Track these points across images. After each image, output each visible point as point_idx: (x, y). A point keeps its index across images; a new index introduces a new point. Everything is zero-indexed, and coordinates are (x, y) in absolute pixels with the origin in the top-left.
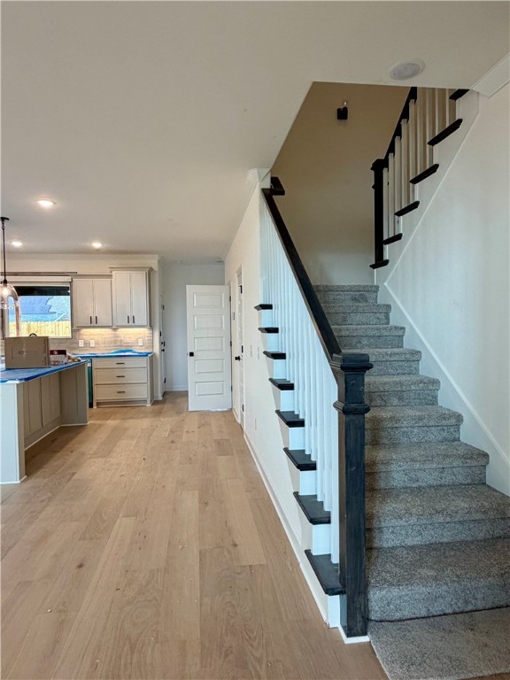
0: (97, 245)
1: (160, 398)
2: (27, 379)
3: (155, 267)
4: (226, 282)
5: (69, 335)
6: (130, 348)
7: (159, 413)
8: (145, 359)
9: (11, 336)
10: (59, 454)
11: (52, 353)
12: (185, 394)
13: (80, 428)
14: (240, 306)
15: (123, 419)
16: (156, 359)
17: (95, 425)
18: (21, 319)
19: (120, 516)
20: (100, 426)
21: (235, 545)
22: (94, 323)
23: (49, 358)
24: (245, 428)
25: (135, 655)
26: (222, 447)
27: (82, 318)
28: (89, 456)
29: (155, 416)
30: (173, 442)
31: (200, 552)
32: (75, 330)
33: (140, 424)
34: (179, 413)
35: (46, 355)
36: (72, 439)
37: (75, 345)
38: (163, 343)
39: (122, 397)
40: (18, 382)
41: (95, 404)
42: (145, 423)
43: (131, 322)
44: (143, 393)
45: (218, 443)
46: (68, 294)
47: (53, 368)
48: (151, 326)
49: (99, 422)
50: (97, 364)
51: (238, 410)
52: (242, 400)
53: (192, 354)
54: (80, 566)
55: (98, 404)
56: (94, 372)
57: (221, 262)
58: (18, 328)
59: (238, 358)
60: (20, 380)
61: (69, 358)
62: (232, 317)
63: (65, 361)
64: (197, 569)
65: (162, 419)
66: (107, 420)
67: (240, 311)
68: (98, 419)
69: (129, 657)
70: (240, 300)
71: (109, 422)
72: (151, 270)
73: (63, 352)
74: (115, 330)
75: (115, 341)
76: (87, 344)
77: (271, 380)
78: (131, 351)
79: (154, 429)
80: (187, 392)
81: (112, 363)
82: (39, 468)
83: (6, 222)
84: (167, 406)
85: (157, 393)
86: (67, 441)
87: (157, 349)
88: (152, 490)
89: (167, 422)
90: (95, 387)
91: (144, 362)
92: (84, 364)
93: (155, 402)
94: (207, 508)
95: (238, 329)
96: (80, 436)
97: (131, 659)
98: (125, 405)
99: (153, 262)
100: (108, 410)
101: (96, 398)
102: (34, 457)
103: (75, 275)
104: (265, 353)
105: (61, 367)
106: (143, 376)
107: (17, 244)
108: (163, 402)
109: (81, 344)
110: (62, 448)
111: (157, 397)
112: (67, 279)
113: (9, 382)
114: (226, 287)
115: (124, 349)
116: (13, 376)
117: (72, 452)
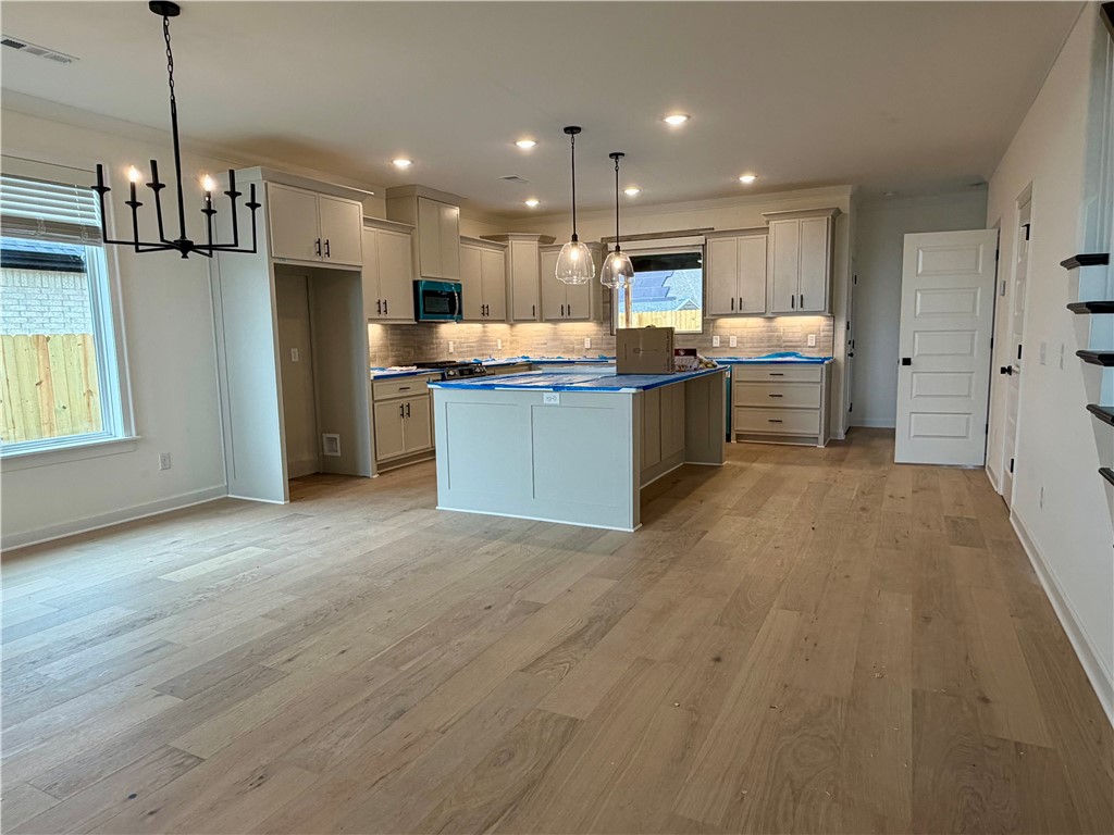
0: (747, 179)
1: (842, 436)
2: (645, 388)
3: (846, 207)
4: (990, 222)
5: (700, 329)
6: (792, 350)
7: (839, 461)
8: (819, 367)
9: (620, 327)
10: (683, 502)
11: (677, 353)
12: (890, 434)
13: (714, 470)
14: (1022, 267)
15: (776, 463)
16: (838, 371)
17: (735, 467)
18: (633, 306)
19: (775, 604)
20: (742, 469)
21: (985, 700)
22: (737, 309)
23: (673, 361)
24: (1013, 505)
25: (800, 807)
26: (961, 531)
27: (720, 302)
28: (726, 511)
29: (832, 465)
30: (863, 509)
31: (914, 693)
32: (709, 320)
33: (807, 475)
34: (877, 463)
35: (669, 355)
36: (701, 485)
37: (707, 345)
38: (851, 343)
39: (776, 428)
40: (634, 390)
41: (733, 436)
42: (816, 473)
43: (798, 306)
44: (813, 425)
45: (954, 523)
46: (699, 266)
47: (678, 375)
48: (832, 312)
49: (739, 463)
50: (740, 374)
51: (998, 470)
52: (1010, 450)
53: (907, 362)
54: (718, 660)
55: (738, 437)
56: (734, 385)
57: (981, 185)
58: (627, 320)
59: (1007, 371)
60: (637, 388)
61: (701, 362)
62: (998, 289)
63: (695, 365)
64: (907, 717)
65: (845, 471)
66: (754, 462)
67: (1022, 277)
68: (739, 460)
69: (791, 805)
70: (1024, 255)
71: (754, 465)
72: (838, 212)
73: (691, 352)
74: (770, 319)
75: (770, 339)
76: (725, 342)
77: (1092, 408)
78: (794, 354)
79: (830, 486)
80: (894, 429)
81: (764, 374)
82: (657, 518)
83: (621, 159)
84: (853, 451)
85: (837, 427)
86: (696, 486)
87: (840, 352)
88: (827, 577)
89: (853, 477)
90: (735, 411)
91: (817, 374)
92: (720, 373)
93: (831, 443)
94: (929, 627)
95: (1012, 313)
96: (713, 479)
97: (795, 808)
98: (780, 442)
99: (842, 199)
100: (755, 448)
101: (737, 427)
102: (650, 501)
103: (710, 232)
104: (1081, 354)
105: (689, 374)
106: (814, 397)
107: (632, 192)
108: (847, 443)
109: (716, 342)
110: (688, 493)
111: (836, 434)
112: (700, 240)
113: (623, 390)
114: (990, 233)
115: (783, 351)
116: (629, 383)
117: (701, 502)
